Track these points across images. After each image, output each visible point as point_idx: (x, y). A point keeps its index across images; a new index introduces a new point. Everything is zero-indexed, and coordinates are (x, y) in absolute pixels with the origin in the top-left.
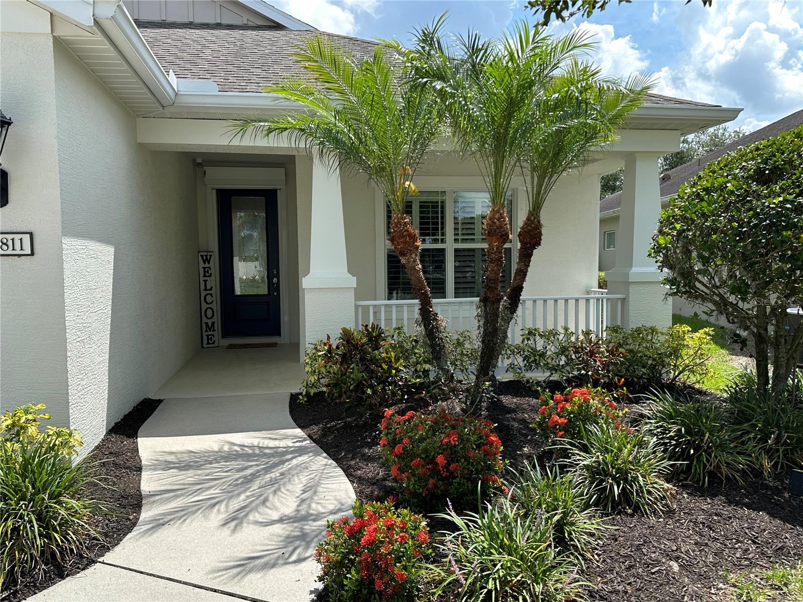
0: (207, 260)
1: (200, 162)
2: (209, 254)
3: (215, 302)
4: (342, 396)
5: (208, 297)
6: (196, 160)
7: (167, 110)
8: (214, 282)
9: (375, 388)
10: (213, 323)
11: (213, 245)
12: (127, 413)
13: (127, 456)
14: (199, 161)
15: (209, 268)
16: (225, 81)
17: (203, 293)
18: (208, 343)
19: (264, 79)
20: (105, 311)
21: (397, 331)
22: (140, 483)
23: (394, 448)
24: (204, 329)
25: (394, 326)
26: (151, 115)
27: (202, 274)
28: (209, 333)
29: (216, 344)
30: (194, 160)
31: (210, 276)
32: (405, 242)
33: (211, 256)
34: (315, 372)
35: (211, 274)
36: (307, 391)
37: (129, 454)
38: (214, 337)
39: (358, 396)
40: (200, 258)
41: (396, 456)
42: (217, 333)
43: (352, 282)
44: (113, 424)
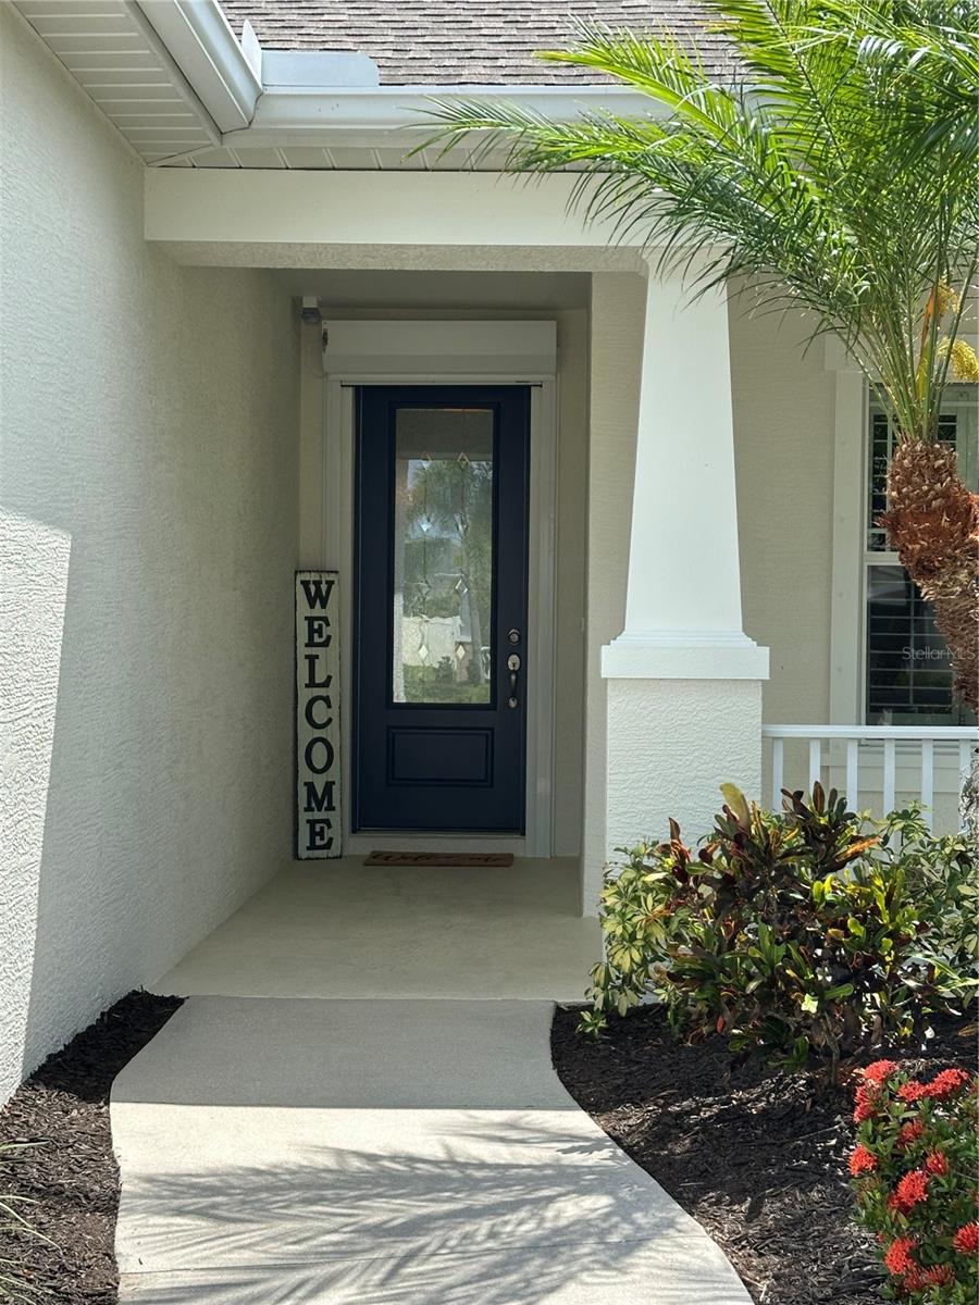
0: (318, 597)
1: (313, 305)
2: (326, 577)
3: (335, 721)
4: (720, 1013)
5: (319, 706)
6: (301, 300)
7: (234, 143)
8: (336, 661)
9: (829, 995)
10: (329, 786)
11: (340, 553)
12: (82, 1028)
13: (78, 1151)
14: (310, 302)
15: (325, 619)
16: (397, 55)
17: (305, 695)
18: (312, 847)
19: (513, 47)
20: (40, 721)
21: (900, 825)
22: (112, 1234)
23: (895, 1186)
24: (303, 803)
25: (889, 806)
26: (187, 159)
27: (303, 638)
28: (317, 815)
29: (335, 850)
30: (296, 302)
31: (326, 644)
32: (936, 532)
33: (330, 584)
34: (633, 938)
35: (329, 637)
36: (606, 1001)
37: (84, 1147)
38: (329, 827)
39: (770, 1018)
40: (300, 589)
41: (904, 1209)
42: (339, 816)
43: (757, 661)
44: (42, 1059)
